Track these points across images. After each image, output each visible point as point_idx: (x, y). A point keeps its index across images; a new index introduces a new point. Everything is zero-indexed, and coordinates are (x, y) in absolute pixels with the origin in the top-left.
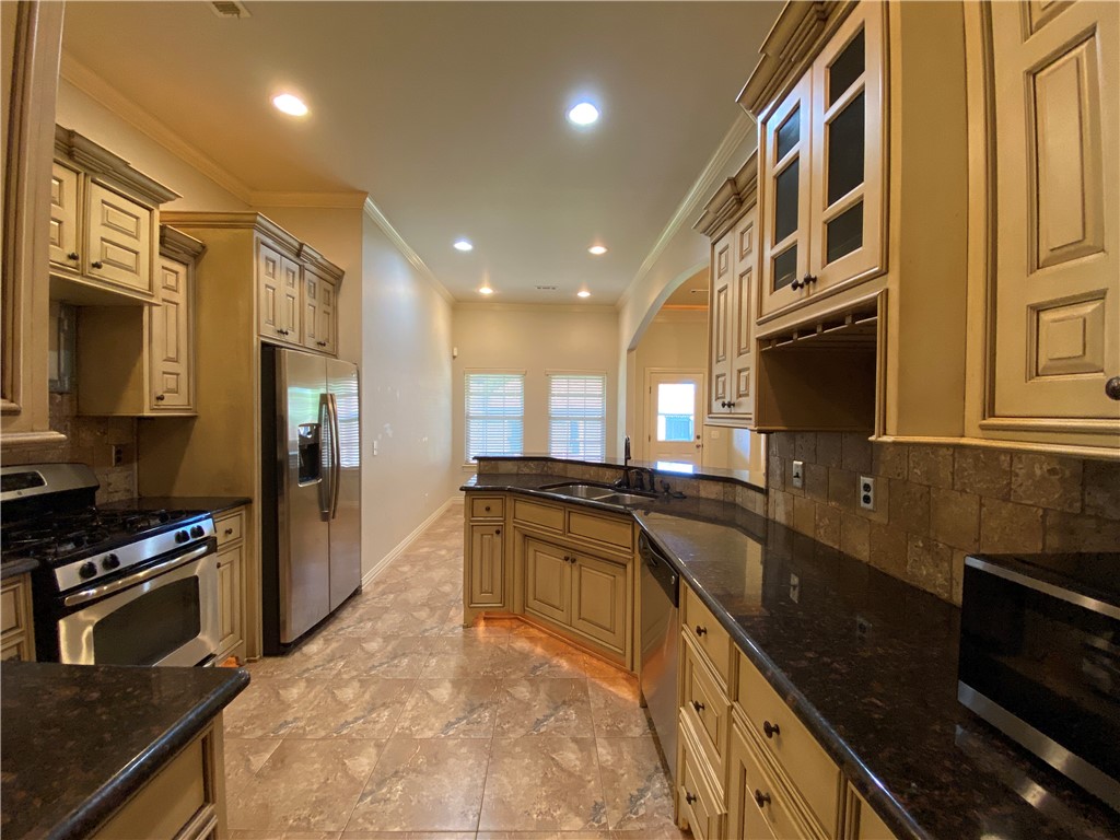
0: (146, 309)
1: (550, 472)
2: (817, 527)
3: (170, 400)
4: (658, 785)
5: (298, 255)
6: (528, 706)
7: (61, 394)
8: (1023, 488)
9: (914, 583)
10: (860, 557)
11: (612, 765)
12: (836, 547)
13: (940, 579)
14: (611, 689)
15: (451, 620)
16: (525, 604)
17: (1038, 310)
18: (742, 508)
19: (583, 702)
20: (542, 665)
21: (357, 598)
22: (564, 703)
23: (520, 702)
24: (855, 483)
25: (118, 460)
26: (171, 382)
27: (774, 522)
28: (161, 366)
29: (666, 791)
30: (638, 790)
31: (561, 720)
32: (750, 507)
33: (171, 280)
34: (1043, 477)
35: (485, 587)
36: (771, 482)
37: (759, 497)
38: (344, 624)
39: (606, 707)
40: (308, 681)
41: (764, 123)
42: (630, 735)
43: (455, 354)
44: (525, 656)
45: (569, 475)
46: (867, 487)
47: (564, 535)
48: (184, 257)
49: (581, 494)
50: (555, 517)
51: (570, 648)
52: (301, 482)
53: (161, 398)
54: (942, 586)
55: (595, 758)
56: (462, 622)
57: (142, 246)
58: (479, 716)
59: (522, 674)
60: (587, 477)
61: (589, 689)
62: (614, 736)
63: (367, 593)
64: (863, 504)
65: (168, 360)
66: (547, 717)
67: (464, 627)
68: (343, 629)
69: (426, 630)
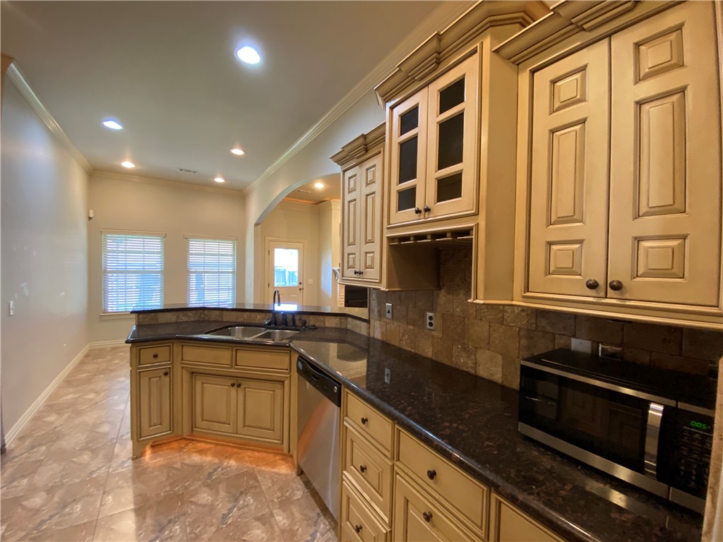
1: (206, 318)
2: (401, 340)
4: (322, 526)
6: (212, 507)
8: (509, 318)
9: (458, 367)
10: (425, 355)
11: (289, 526)
12: (413, 351)
13: (470, 363)
14: (274, 470)
15: (117, 456)
16: (193, 426)
17: (550, 244)
18: (353, 332)
19: (256, 487)
20: (215, 470)
22: (241, 493)
23: (204, 506)
24: (424, 316)
27: (374, 339)
29: (328, 527)
30: (311, 535)
31: (243, 508)
32: (357, 330)
34: (518, 313)
35: (155, 420)
36: (371, 316)
37: (364, 324)
39: (273, 485)
41: (392, 108)
42: (295, 498)
43: (91, 215)
44: (199, 468)
45: (225, 320)
46: (431, 318)
47: (232, 368)
49: (238, 334)
50: (224, 356)
51: (235, 450)
54: (471, 367)
55: (276, 526)
56: (131, 455)
58: (171, 531)
59: (200, 483)
60: (241, 320)
61: (258, 475)
62: (285, 503)
64: (428, 327)
66: (230, 511)
67: (133, 459)
69: (92, 472)
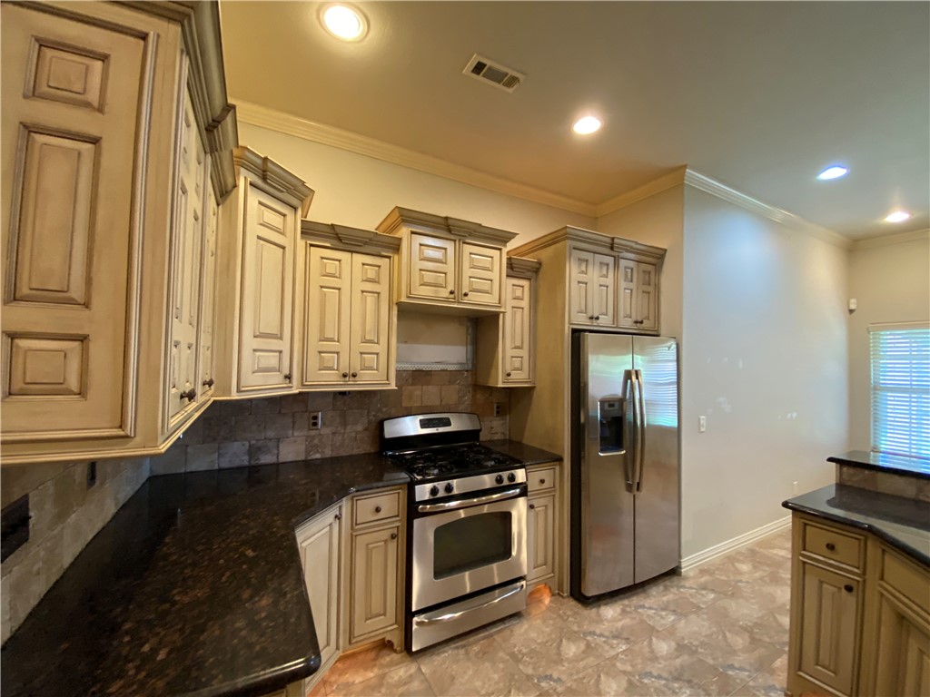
0: (501, 315)
3: (516, 376)
5: (612, 248)
7: (467, 371)
21: (675, 578)
25: (498, 412)
26: (517, 363)
28: (510, 352)
33: (519, 293)
35: (825, 660)
38: (647, 603)
40: (588, 645)
43: (853, 307)
48: (529, 274)
52: (602, 451)
53: (509, 375)
56: (784, 686)
57: (495, 275)
63: (686, 578)
65: (516, 348)
68: (643, 607)
